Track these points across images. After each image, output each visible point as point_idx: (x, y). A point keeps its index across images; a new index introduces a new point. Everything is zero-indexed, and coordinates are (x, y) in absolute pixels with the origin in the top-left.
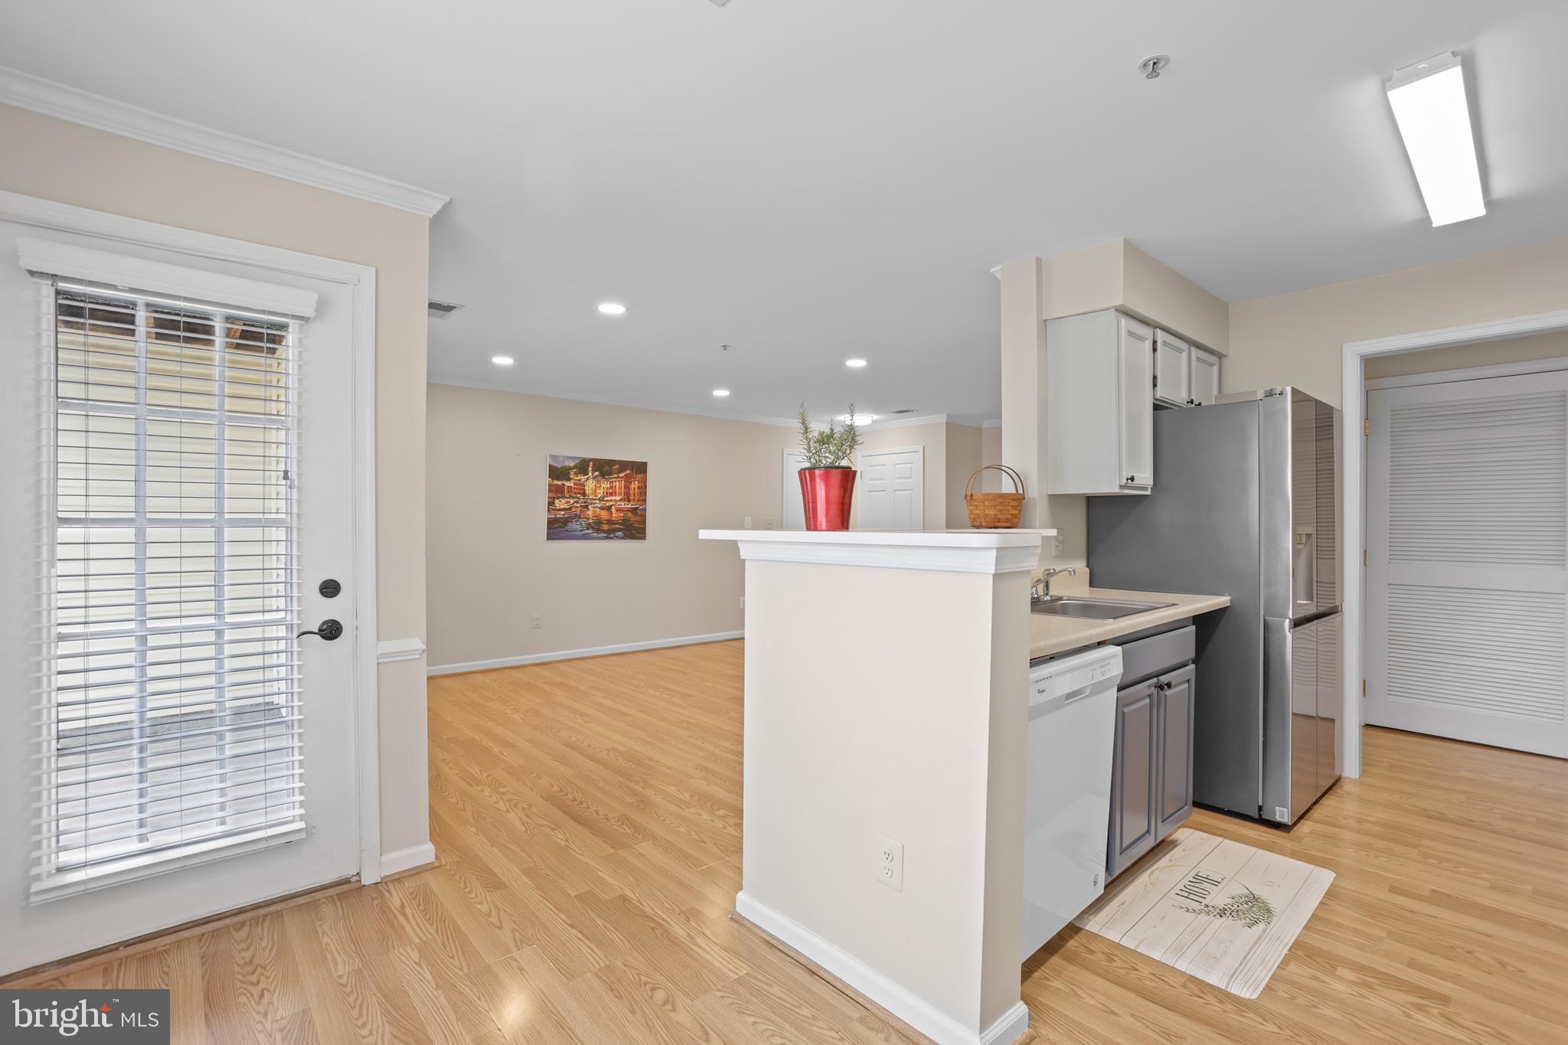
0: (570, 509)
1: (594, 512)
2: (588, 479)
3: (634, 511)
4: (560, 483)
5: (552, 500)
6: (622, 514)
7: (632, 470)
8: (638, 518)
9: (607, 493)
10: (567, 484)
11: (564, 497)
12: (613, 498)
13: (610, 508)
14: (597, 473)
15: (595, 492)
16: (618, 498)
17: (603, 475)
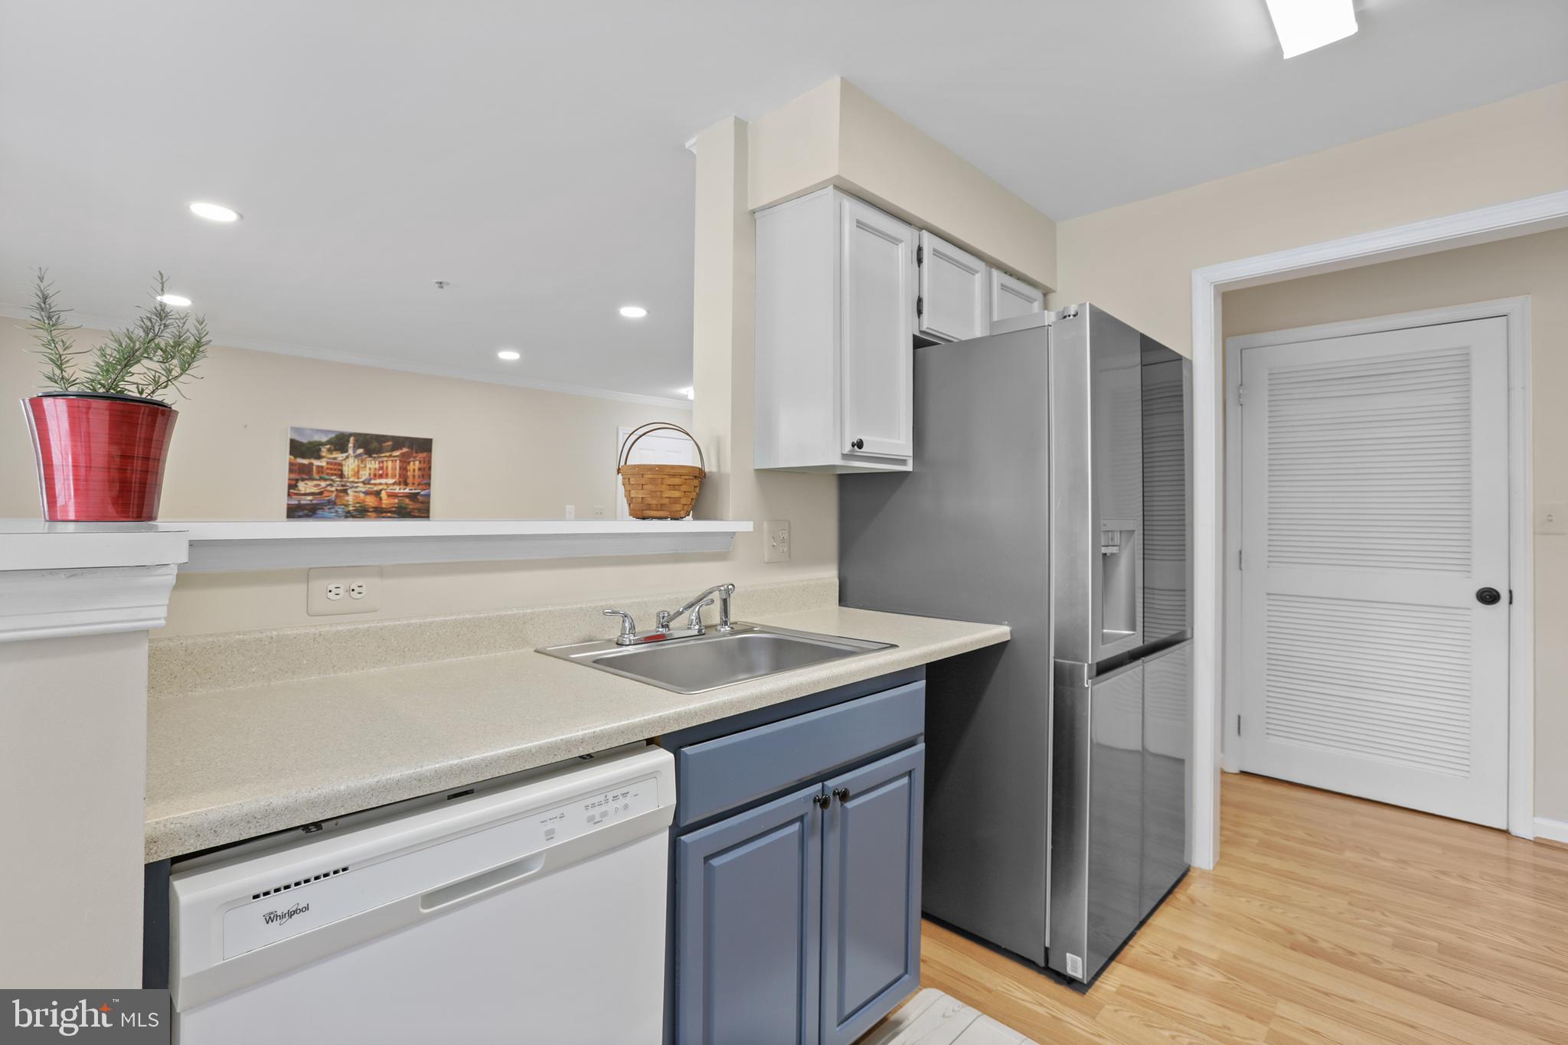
0: (321, 493)
1: (356, 497)
2: (347, 457)
3: (413, 497)
4: (305, 461)
5: (294, 482)
6: (396, 501)
7: (411, 447)
8: (418, 506)
9: (375, 475)
10: (316, 463)
11: (312, 479)
12: (383, 481)
13: (378, 493)
14: (360, 451)
15: (357, 474)
16: (391, 481)
17: (369, 453)
